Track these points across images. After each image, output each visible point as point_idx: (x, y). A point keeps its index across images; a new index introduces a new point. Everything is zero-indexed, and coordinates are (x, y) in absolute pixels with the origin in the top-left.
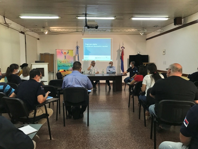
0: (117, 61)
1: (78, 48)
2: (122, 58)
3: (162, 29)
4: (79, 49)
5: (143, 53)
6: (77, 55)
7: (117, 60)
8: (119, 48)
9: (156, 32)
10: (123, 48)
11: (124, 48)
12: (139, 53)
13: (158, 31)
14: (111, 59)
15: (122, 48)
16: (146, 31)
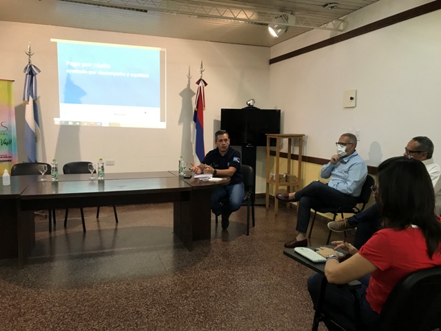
0: (181, 127)
1: (31, 73)
2: (198, 118)
3: (343, 21)
4: (38, 77)
5: (263, 105)
6: (31, 99)
7: (180, 122)
8: (189, 85)
9: (325, 28)
10: (201, 84)
11: (206, 84)
12: (251, 102)
13: (330, 25)
14: (162, 120)
15: (198, 83)
16: (292, 21)
